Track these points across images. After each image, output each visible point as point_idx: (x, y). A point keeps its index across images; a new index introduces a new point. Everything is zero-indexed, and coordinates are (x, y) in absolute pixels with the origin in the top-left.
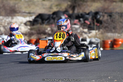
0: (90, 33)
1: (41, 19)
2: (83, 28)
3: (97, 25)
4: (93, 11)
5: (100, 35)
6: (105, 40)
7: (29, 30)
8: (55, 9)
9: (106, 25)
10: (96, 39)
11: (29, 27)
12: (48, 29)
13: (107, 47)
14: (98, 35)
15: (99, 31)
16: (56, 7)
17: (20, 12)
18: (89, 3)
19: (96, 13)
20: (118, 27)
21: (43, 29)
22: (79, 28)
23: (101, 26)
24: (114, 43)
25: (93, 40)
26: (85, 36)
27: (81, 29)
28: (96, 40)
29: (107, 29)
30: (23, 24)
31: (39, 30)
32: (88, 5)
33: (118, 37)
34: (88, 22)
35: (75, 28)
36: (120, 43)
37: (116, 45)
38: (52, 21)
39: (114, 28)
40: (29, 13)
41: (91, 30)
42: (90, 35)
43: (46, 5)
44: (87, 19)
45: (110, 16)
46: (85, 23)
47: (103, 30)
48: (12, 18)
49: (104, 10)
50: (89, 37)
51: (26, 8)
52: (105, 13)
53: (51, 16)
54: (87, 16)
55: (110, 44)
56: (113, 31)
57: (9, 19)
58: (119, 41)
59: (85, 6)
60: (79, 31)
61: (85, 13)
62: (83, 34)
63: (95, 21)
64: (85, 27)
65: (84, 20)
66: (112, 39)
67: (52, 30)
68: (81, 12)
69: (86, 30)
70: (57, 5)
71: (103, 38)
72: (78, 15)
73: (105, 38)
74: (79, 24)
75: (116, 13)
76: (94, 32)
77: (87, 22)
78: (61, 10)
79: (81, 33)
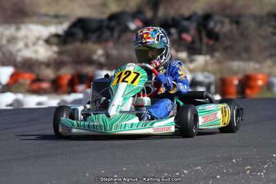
1: (82, 29)
6: (226, 76)
7: (55, 56)
8: (114, 8)
10: (206, 74)
11: (55, 49)
12: (99, 53)
17: (35, 14)
20: (255, 48)
24: (246, 83)
25: (200, 77)
30: (41, 42)
31: (78, 55)
33: (255, 69)
38: (107, 34)
40: (57, 16)
42: (192, 66)
48: (18, 29)
50: (191, 71)
51: (49, 4)
57: (9, 31)
58: (257, 79)
67: (107, 55)
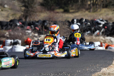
0: (40, 37)
3: (45, 31)
16: (12, 16)
21: (3, 33)
22: (31, 33)
27: (33, 33)
32: (37, 15)
35: (28, 32)
43: (4, 14)
44: (37, 26)
49: (50, 19)
52: (52, 21)
53: (9, 23)
54: (37, 23)
59: (35, 16)
60: (31, 35)
61: (36, 21)
62: (34, 38)
63: (44, 27)
65: (35, 27)
68: (32, 20)
69: (36, 35)
70: (13, 15)
72: (30, 23)
74: (30, 29)
75: (59, 21)
76: (43, 36)
77: (37, 28)
78: (16, 18)
79: (32, 37)
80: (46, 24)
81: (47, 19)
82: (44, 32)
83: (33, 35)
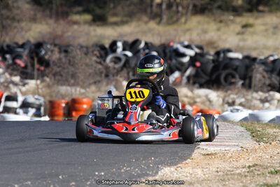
0: (24, 85)
2: (11, 75)
3: (38, 70)
4: (33, 41)
5: (44, 89)
9: (56, 69)
13: (58, 115)
14: (41, 89)
15: (43, 81)
18: (23, 24)
19: (39, 45)
22: (4, 73)
23: (47, 71)
26: (14, 89)
27: (7, 75)
28: (37, 99)
29: (57, 77)
32: (22, 28)
34: (21, 63)
36: (85, 106)
37: (76, 110)
39: (74, 76)
41: (26, 78)
44: (19, 56)
45: (66, 51)
46: (14, 63)
47: (51, 79)
49: (54, 39)
52: (55, 45)
55: (64, 108)
56: (72, 81)
59: (15, 31)
60: (2, 80)
61: (16, 44)
62: (11, 86)
63: (36, 60)
64: (15, 73)
65: (14, 59)
66: (68, 99)
68: (7, 40)
69: (17, 79)
71: (51, 96)
72: (2, 48)
73: (54, 94)
74: (2, 65)
76: (32, 83)
77: (18, 61)
79: (6, 84)
80: (43, 52)
81: (46, 40)
82: (36, 73)
83: (9, 80)
